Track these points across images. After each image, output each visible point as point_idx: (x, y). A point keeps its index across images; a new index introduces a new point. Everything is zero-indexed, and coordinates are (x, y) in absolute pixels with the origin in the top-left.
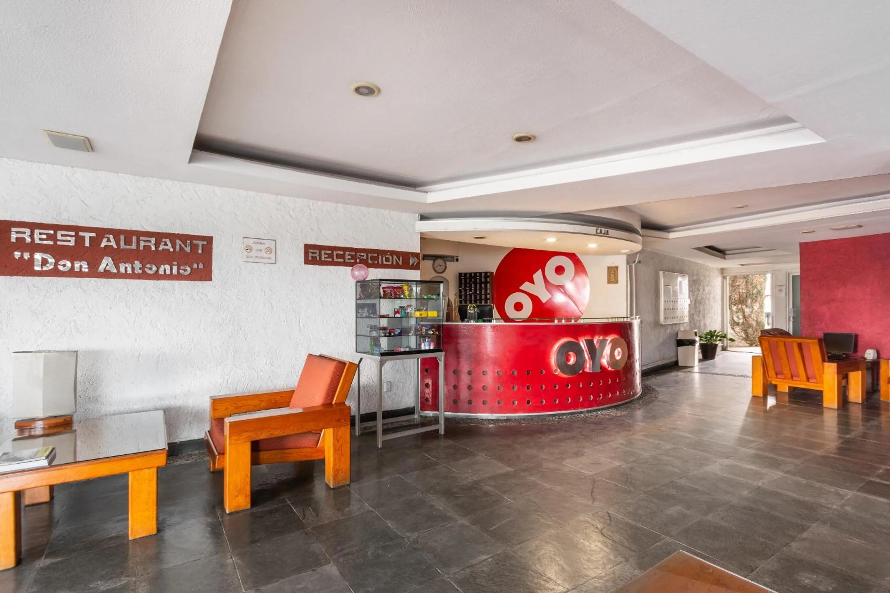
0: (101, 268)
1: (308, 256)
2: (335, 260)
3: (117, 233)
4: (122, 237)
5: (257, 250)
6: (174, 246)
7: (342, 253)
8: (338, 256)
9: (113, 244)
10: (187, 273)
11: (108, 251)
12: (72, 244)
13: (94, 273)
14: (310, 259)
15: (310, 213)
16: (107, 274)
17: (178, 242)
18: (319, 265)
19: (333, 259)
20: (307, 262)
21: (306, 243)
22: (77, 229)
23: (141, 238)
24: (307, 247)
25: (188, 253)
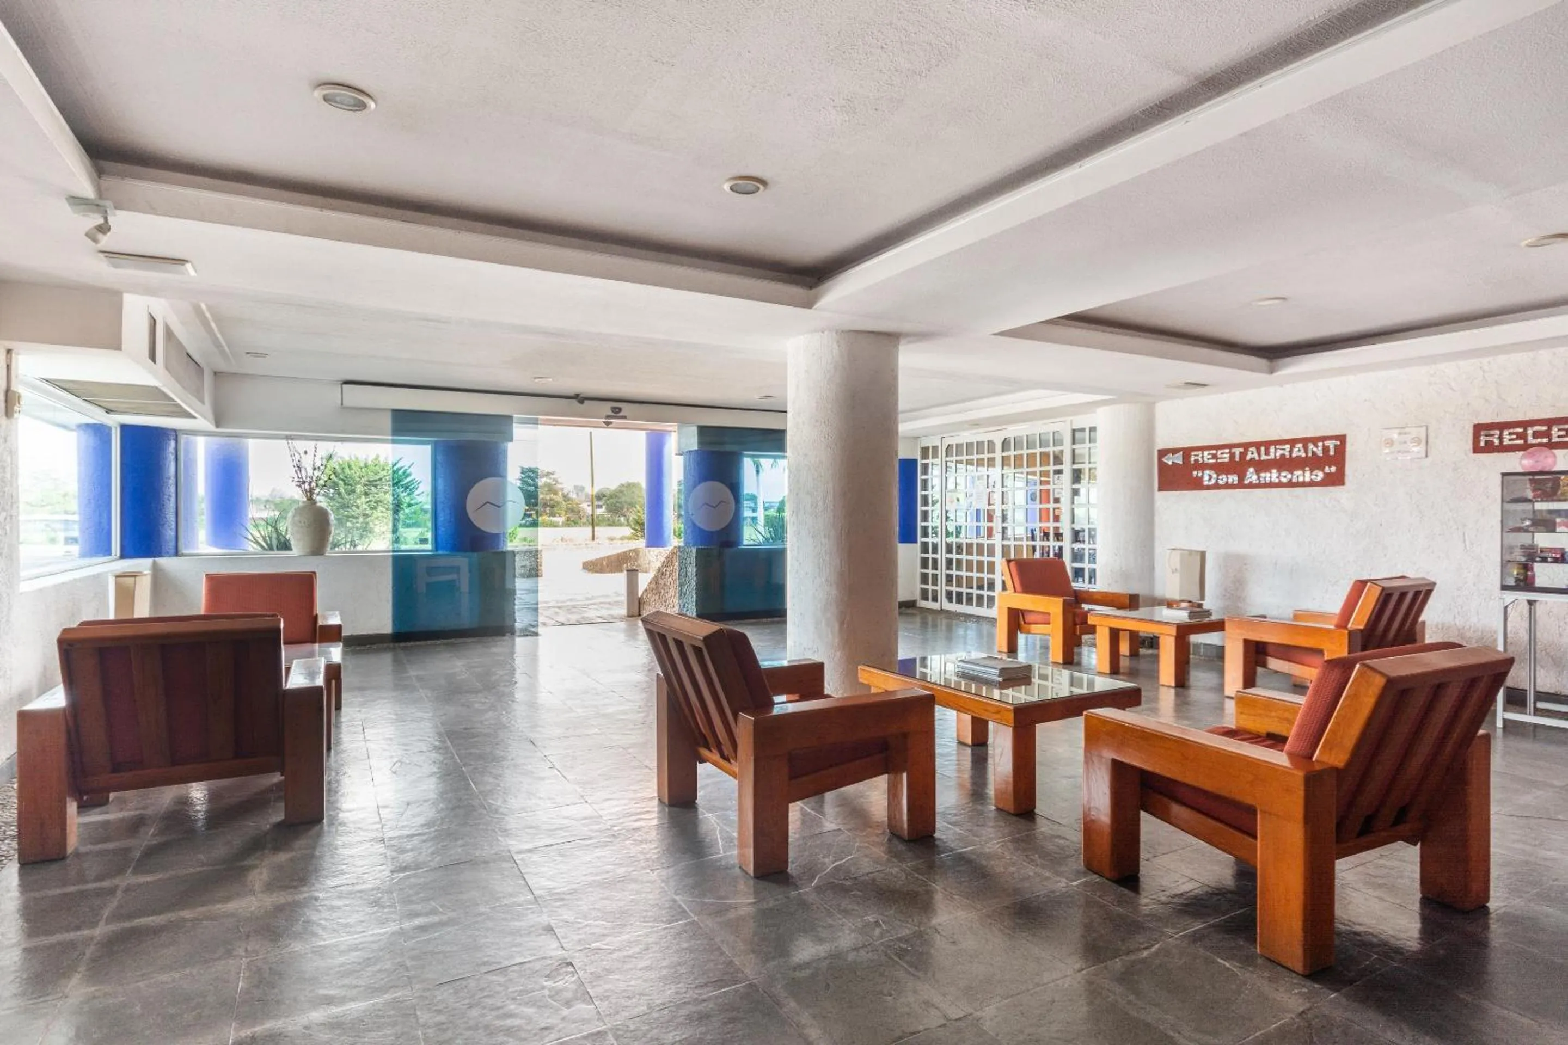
0: (1246, 482)
1: (1479, 442)
2: (1531, 440)
3: (1258, 445)
4: (1263, 449)
5: (1400, 443)
6: (1306, 452)
7: (1544, 428)
8: (1536, 435)
9: (1256, 456)
10: (1319, 479)
11: (1252, 462)
12: (1227, 460)
13: (1241, 485)
14: (1482, 444)
15: (1484, 377)
16: (1251, 486)
17: (1311, 446)
18: (1499, 451)
19: (1526, 441)
20: (1477, 449)
21: (1476, 422)
22: (1230, 446)
23: (1277, 447)
24: (1478, 429)
25: (1319, 456)
